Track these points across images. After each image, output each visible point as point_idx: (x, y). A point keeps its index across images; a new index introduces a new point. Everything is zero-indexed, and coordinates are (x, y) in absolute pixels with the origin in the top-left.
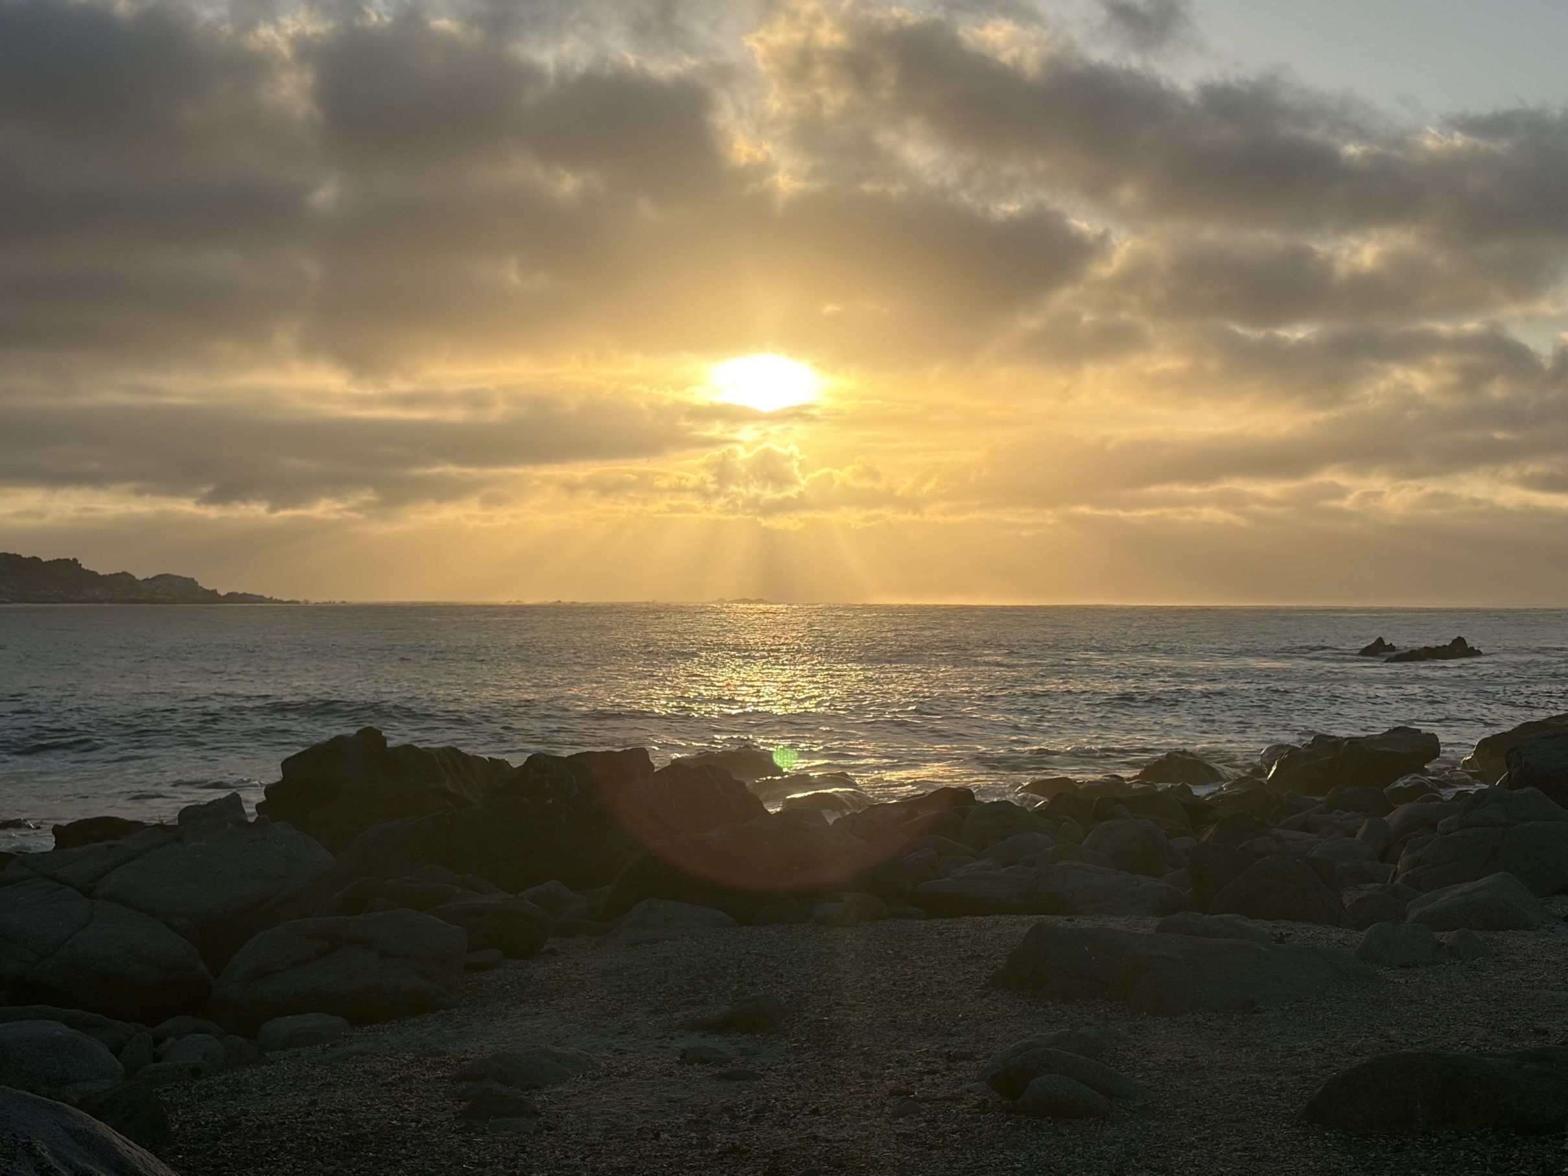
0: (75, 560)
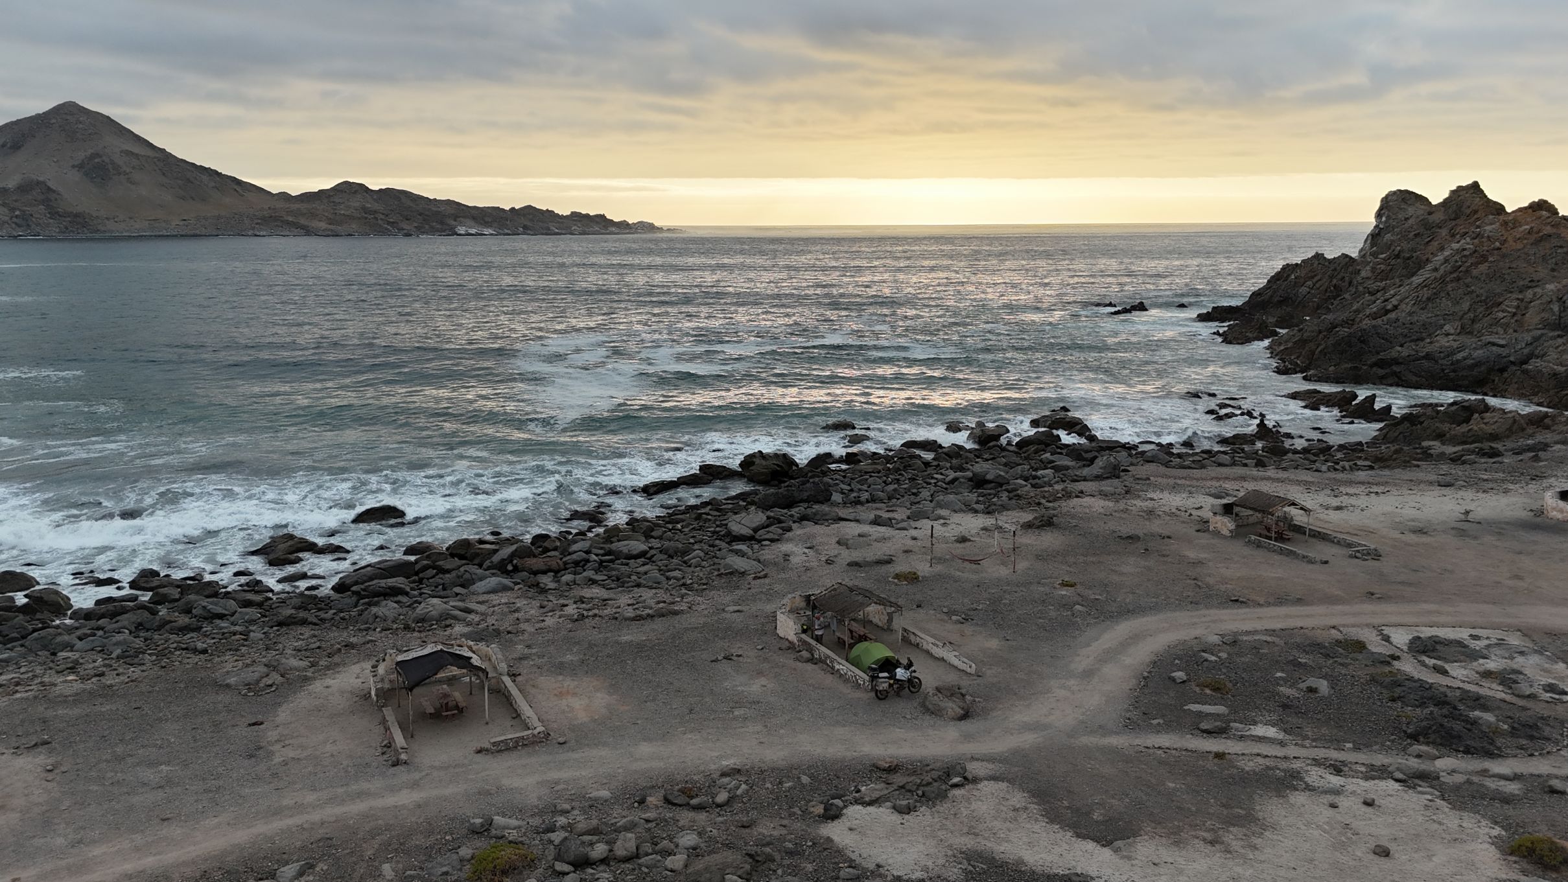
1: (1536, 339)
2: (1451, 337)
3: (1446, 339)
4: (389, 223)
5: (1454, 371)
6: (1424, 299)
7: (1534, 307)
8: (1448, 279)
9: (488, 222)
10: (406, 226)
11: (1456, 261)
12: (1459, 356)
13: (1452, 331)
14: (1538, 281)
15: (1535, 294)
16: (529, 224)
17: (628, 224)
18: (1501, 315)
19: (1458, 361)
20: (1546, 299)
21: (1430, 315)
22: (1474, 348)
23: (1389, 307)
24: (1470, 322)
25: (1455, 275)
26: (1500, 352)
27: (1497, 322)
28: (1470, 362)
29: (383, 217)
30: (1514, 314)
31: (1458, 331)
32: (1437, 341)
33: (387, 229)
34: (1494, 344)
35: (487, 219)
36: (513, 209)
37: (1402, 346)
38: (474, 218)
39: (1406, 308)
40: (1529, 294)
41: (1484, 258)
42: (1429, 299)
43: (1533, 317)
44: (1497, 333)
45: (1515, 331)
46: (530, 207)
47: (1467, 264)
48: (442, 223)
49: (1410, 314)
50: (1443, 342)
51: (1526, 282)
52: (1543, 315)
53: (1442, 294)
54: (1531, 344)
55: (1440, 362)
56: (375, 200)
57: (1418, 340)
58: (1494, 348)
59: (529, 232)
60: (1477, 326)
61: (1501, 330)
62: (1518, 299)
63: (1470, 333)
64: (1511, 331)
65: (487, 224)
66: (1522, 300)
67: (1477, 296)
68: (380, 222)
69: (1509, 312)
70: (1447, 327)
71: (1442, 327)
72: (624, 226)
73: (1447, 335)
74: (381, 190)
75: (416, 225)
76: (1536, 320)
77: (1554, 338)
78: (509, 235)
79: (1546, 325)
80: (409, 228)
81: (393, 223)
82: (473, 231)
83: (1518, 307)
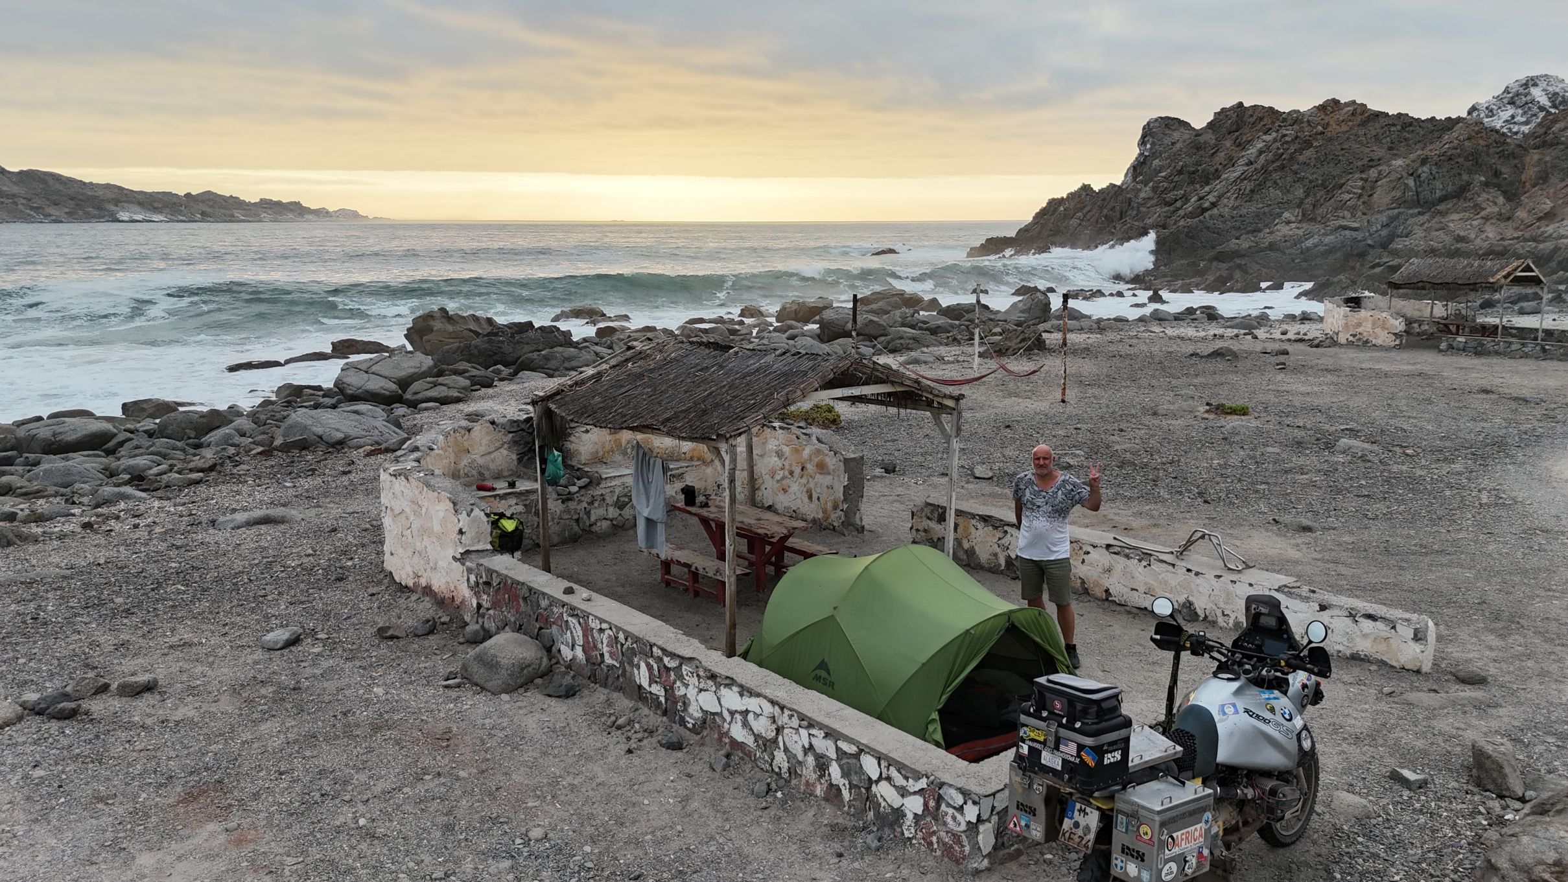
1: (1393, 219)
2: (1293, 225)
3: (1288, 228)
4: (32, 208)
5: (1305, 260)
6: (1247, 192)
7: (1381, 186)
8: (1271, 168)
9: (158, 208)
10: (52, 210)
11: (1278, 149)
12: (1309, 243)
13: (1293, 219)
14: (1379, 160)
15: (1380, 173)
16: (209, 210)
17: (327, 212)
18: (1347, 196)
19: (1308, 249)
20: (1394, 176)
21: (1261, 205)
22: (1324, 234)
23: (1206, 205)
24: (1311, 208)
25: (1278, 164)
26: (1354, 236)
27: (1343, 205)
28: (1322, 249)
29: (24, 201)
30: (1360, 196)
31: (1300, 218)
32: (1278, 230)
33: (29, 215)
34: (1345, 228)
35: (156, 205)
36: (188, 195)
37: (1237, 238)
38: (140, 204)
39: (1229, 202)
40: (1373, 173)
41: (1308, 144)
42: (1252, 191)
43: (1382, 197)
44: (1344, 218)
45: (1364, 214)
46: (209, 192)
47: (1290, 151)
48: (100, 208)
49: (1234, 208)
50: (1285, 230)
51: (1365, 161)
52: (1393, 194)
53: (1269, 184)
54: (1388, 225)
55: (1287, 251)
56: (15, 183)
57: (1254, 231)
58: (1347, 232)
59: (209, 219)
60: (1321, 211)
61: (1347, 214)
62: (1362, 179)
63: (1313, 220)
64: (1359, 214)
65: (156, 210)
66: (1366, 180)
67: (1311, 182)
68: (20, 207)
69: (1354, 193)
70: (1286, 215)
71: (1280, 215)
72: (321, 213)
73: (1288, 223)
74: (21, 172)
75: (67, 210)
76: (1387, 200)
77: (1412, 216)
78: (184, 221)
79: (1402, 203)
80: (57, 213)
81: (38, 208)
82: (139, 217)
83: (1363, 188)
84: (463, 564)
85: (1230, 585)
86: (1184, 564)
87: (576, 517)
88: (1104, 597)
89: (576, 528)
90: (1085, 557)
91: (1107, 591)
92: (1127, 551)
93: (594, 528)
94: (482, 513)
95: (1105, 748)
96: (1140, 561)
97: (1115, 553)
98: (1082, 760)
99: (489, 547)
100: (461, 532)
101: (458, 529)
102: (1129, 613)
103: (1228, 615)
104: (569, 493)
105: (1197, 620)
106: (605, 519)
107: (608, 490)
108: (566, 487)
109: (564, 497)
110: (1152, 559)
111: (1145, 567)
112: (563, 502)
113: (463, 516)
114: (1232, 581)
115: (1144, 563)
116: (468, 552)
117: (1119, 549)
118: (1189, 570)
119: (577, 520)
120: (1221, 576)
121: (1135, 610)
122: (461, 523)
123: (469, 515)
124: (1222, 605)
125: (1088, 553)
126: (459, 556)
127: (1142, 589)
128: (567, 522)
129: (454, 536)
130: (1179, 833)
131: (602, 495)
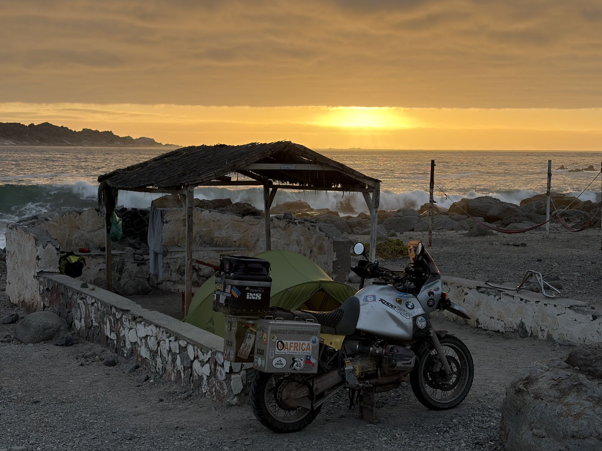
0: (111, 131)
17: (131, 140)
46: (46, 124)
59: (45, 143)
84: (38, 280)
85: (544, 307)
86: (519, 295)
87: (148, 276)
88: (476, 326)
89: (147, 285)
90: (466, 297)
91: (477, 321)
92: (489, 290)
93: (160, 286)
94: (54, 248)
95: (247, 289)
96: (495, 296)
97: (482, 292)
98: (232, 295)
99: (57, 270)
100: (38, 258)
101: (36, 256)
102: (488, 334)
103: (543, 330)
104: (143, 259)
105: (527, 336)
106: (169, 280)
107: (172, 261)
108: (142, 255)
109: (139, 262)
110: (501, 294)
111: (498, 300)
112: (138, 265)
113: (40, 248)
114: (545, 304)
115: (497, 297)
116: (41, 272)
117: (485, 289)
118: (522, 300)
119: (148, 279)
120: (539, 302)
121: (492, 333)
122: (38, 252)
123: (44, 247)
124: (540, 323)
125: (466, 294)
126: (36, 275)
127: (496, 317)
128: (141, 280)
129: (34, 261)
130: (289, 342)
131: (168, 263)
